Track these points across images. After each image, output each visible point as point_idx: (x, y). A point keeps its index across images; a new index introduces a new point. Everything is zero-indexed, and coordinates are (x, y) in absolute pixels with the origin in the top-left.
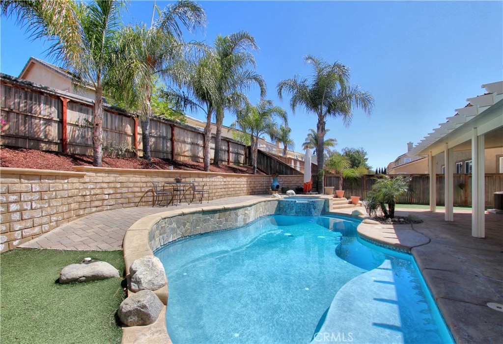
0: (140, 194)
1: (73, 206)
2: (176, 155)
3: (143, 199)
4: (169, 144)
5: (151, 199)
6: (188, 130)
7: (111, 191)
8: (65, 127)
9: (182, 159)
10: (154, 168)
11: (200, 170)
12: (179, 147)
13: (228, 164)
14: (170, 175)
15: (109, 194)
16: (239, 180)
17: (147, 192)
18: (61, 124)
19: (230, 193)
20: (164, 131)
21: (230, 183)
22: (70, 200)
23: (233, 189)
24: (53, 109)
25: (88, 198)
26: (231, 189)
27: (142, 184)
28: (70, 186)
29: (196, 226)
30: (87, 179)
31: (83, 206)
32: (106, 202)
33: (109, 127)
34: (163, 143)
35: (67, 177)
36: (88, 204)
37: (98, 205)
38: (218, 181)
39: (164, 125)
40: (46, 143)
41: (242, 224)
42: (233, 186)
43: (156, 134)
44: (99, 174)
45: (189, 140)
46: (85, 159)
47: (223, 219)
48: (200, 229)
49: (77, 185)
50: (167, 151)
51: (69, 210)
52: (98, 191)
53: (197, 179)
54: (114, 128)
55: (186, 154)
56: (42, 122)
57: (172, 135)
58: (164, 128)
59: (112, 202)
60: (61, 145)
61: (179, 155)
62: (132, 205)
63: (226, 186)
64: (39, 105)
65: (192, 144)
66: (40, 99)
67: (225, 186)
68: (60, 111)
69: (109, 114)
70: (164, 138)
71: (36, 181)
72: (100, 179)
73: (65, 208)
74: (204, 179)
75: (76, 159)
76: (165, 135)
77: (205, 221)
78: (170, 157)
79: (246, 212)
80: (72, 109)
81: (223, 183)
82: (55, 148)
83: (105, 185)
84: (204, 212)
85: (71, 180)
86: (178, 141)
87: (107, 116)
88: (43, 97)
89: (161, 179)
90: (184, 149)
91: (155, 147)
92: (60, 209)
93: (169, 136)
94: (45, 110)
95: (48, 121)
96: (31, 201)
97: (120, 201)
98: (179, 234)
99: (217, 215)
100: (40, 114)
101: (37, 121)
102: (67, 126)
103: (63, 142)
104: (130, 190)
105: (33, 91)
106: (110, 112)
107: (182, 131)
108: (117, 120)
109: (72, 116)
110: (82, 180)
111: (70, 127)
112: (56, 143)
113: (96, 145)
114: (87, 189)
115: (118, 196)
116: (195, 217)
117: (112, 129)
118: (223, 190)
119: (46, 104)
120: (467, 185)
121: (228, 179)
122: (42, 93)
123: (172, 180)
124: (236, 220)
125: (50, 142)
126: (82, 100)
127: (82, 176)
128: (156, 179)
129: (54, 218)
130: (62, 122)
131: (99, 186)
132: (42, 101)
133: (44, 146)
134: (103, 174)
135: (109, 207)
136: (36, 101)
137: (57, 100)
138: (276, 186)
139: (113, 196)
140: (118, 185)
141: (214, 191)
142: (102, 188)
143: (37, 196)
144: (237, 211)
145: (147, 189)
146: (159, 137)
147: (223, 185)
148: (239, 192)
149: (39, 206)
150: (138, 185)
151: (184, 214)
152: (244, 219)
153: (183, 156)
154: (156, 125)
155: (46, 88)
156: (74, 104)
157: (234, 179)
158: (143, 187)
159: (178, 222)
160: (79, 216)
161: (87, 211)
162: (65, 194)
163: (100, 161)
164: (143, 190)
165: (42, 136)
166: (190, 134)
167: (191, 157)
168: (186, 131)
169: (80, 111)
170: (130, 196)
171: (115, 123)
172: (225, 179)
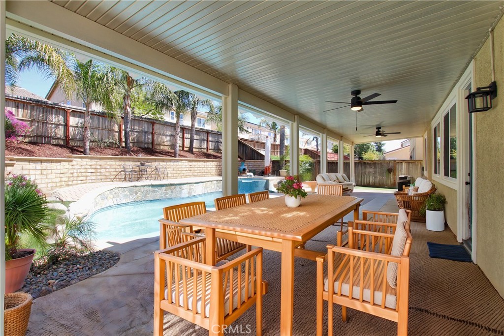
0: (115, 173)
1: (64, 179)
2: (156, 144)
3: (117, 177)
4: (150, 137)
5: (124, 177)
6: (168, 126)
7: (93, 171)
8: (69, 129)
9: (161, 148)
10: (131, 155)
11: (171, 156)
12: (158, 139)
13: (207, 151)
14: (138, 160)
15: (91, 173)
16: (205, 164)
17: (120, 172)
18: (66, 127)
19: (196, 174)
20: (145, 127)
21: (196, 166)
22: (62, 175)
23: (199, 171)
24: (61, 117)
25: (75, 175)
26: (196, 171)
27: (116, 167)
28: (62, 167)
29: (146, 195)
30: (74, 163)
31: (71, 179)
32: (88, 178)
33: (101, 126)
34: (145, 136)
35: (60, 161)
36: (75, 179)
37: (82, 179)
38: (183, 165)
39: (146, 123)
40: (55, 139)
41: (187, 195)
42: (199, 169)
43: (139, 129)
44: (83, 160)
45: (169, 133)
46: (79, 150)
47: (169, 191)
48: (150, 197)
49: (67, 167)
50: (148, 142)
51: (61, 181)
52: (83, 171)
53: (161, 163)
54: (104, 127)
55: (166, 144)
56: (53, 126)
57: (153, 129)
58: (146, 125)
59: (93, 178)
60: (65, 140)
61: (160, 145)
62: (109, 180)
63: (192, 169)
64: (52, 115)
65: (171, 136)
66: (52, 111)
67: (190, 169)
68: (65, 118)
69: (101, 118)
70: (145, 132)
71: (39, 164)
72: (84, 163)
73: (58, 180)
74: (168, 163)
75: (73, 150)
76: (146, 130)
77: (154, 191)
78: (150, 146)
79: (191, 187)
80: (74, 116)
81: (188, 166)
82: (62, 143)
83: (89, 167)
84: (153, 186)
85: (62, 163)
86: (160, 134)
87: (99, 119)
88: (54, 110)
89: (131, 163)
90: (164, 140)
91: (138, 140)
92: (54, 180)
93: (151, 130)
94: (55, 119)
95: (57, 125)
96: (35, 174)
97: (99, 177)
98: (131, 199)
99: (164, 188)
100: (52, 121)
101: (50, 125)
102: (70, 128)
103: (66, 138)
104: (107, 170)
105: (47, 107)
106: (102, 116)
107: (162, 127)
108: (107, 122)
109: (73, 121)
110: (70, 163)
111: (72, 128)
112: (62, 139)
113: (85, 141)
114: (75, 169)
115: (99, 174)
116: (145, 188)
117: (103, 128)
118: (188, 171)
119: (56, 114)
120: (395, 169)
121: (194, 163)
122: (54, 108)
123: (139, 163)
124: (181, 192)
125: (58, 139)
126: (81, 110)
127: (71, 161)
128: (127, 163)
129: (50, 185)
130: (66, 125)
131: (83, 167)
132: (54, 113)
133: (54, 142)
134: (87, 160)
135: (91, 181)
136: (49, 113)
137: (63, 111)
138: (242, 169)
139: (94, 174)
140: (99, 167)
141: (178, 172)
142: (86, 169)
143: (39, 172)
144: (182, 186)
145: (120, 170)
146: (142, 132)
147: (189, 168)
148: (205, 173)
149: (40, 178)
150: (114, 167)
151: (136, 186)
152: (189, 192)
153: (162, 145)
154: (139, 123)
155: (57, 104)
156: (75, 113)
157: (200, 163)
158: (117, 168)
159: (130, 191)
160: (68, 185)
161: (74, 182)
162: (58, 171)
163: (88, 151)
164: (117, 170)
165: (53, 135)
166: (169, 128)
167: (170, 146)
168: (166, 126)
169: (80, 117)
170: (107, 174)
171: (105, 123)
172: (190, 164)
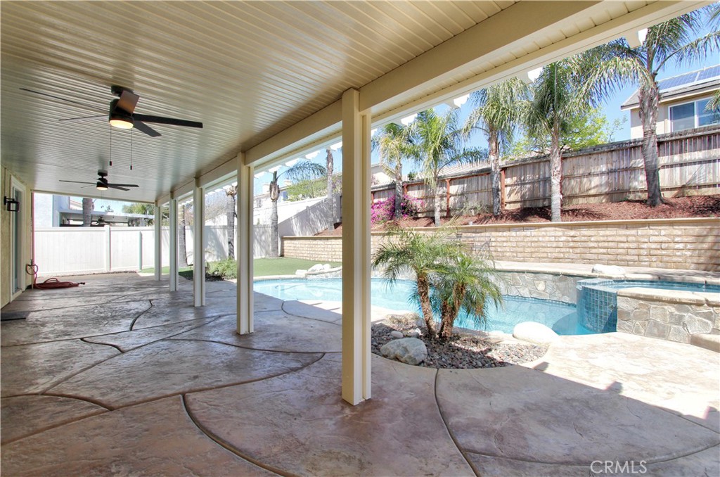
8: (448, 198)
33: (479, 188)
43: (533, 179)
55: (593, 192)
70: (545, 180)
80: (455, 184)
91: (531, 195)
108: (486, 180)
117: (482, 190)
146: (538, 181)
154: (534, 169)
169: (459, 183)
171: (485, 183)
172: (572, 233)
